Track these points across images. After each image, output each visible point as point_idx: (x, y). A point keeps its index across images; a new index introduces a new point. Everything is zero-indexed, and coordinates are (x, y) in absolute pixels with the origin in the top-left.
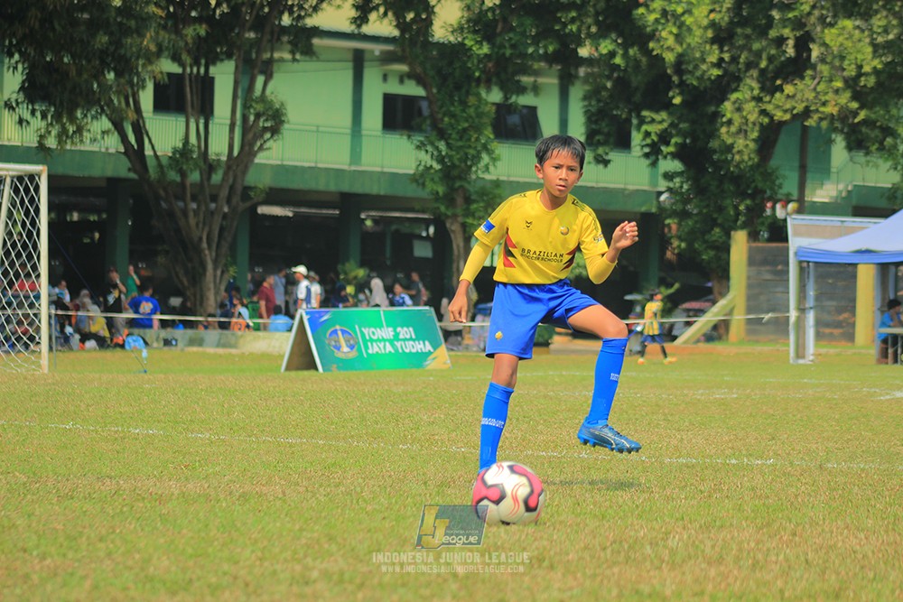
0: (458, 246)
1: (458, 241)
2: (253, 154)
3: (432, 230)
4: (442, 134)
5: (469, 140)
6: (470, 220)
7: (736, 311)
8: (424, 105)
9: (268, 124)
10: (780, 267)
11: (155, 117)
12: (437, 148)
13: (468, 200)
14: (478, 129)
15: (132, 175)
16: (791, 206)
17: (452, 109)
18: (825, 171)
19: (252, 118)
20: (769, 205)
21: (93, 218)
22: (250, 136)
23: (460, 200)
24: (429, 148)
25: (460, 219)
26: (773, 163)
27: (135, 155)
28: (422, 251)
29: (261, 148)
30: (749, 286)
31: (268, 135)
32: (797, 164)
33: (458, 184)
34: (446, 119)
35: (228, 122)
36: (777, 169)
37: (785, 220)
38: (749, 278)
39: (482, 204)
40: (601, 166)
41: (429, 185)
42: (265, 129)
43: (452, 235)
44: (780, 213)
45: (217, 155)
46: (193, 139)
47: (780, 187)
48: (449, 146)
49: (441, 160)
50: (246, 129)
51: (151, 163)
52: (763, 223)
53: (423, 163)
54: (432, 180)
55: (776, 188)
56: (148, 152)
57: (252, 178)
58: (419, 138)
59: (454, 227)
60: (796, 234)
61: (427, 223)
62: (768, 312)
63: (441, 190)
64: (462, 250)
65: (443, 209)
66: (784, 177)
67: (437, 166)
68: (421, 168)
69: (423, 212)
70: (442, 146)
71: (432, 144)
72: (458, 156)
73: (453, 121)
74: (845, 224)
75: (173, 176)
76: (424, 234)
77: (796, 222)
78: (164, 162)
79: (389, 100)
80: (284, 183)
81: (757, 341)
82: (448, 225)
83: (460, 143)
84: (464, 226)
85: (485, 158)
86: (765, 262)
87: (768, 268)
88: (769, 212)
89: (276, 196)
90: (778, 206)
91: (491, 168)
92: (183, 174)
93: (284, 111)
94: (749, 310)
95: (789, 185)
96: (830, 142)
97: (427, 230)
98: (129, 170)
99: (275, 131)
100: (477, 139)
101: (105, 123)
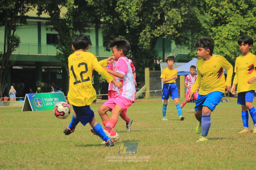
2: (11, 52)
3: (61, 71)
4: (64, 44)
7: (147, 90)
8: (58, 36)
9: (15, 43)
10: (159, 77)
12: (62, 48)
16: (161, 60)
17: (66, 37)
18: (170, 51)
19: (10, 42)
20: (155, 60)
22: (10, 47)
24: (60, 48)
26: (156, 49)
28: (59, 77)
29: (13, 50)
30: (150, 83)
31: (15, 46)
32: (162, 49)
34: (64, 40)
35: (4, 43)
36: (157, 50)
37: (160, 64)
38: (150, 81)
40: (108, 52)
41: (61, 58)
44: (158, 63)
45: (1, 52)
47: (158, 55)
48: (65, 47)
49: (63, 51)
52: (153, 65)
54: (62, 57)
55: (157, 55)
57: (11, 59)
58: (57, 46)
60: (163, 68)
61: (60, 69)
62: (156, 90)
65: (65, 65)
66: (159, 52)
67: (62, 53)
68: (58, 54)
69: (59, 66)
70: (64, 47)
71: (61, 47)
72: (68, 50)
73: (66, 41)
74: (176, 65)
76: (59, 72)
77: (162, 65)
79: (48, 36)
80: (20, 59)
81: (153, 98)
82: (66, 69)
83: (69, 47)
86: (154, 76)
87: (155, 78)
88: (155, 62)
89: (18, 63)
90: (157, 60)
93: (20, 40)
94: (150, 90)
95: (160, 55)
96: (171, 42)
99: (17, 45)
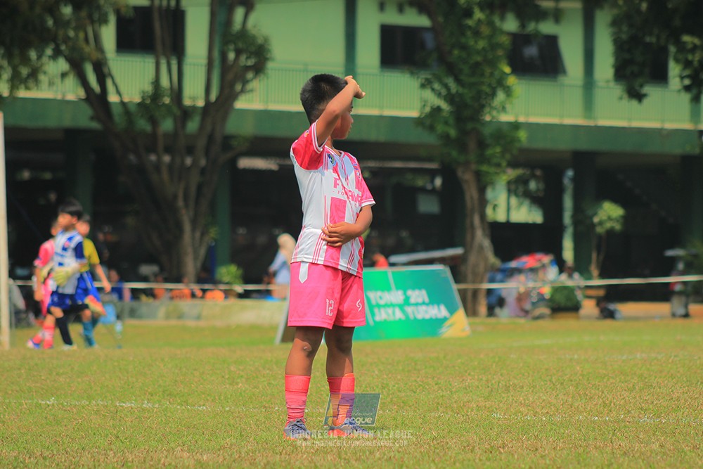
0: (472, 198)
1: (471, 193)
2: (234, 96)
3: (438, 182)
4: (452, 70)
5: (482, 75)
6: (484, 168)
8: (429, 37)
9: (250, 62)
11: (119, 58)
12: (446, 86)
13: (482, 145)
14: (493, 63)
15: (95, 125)
17: (464, 40)
19: (231, 56)
21: (48, 176)
22: (230, 76)
23: (472, 145)
24: (437, 86)
25: (474, 167)
27: (97, 101)
28: (428, 206)
29: (243, 91)
31: (250, 75)
33: (470, 126)
34: (456, 52)
35: (204, 61)
39: (498, 149)
40: (634, 103)
41: (440, 128)
42: (247, 68)
43: (465, 186)
45: (194, 99)
46: (165, 82)
48: (457, 80)
49: (450, 98)
50: (225, 67)
51: (117, 111)
53: (429, 105)
54: (446, 123)
56: (113, 98)
57: (232, 126)
58: (425, 75)
59: (466, 176)
61: (432, 174)
63: (453, 133)
64: (476, 202)
65: (454, 153)
67: (445, 106)
68: (428, 109)
69: (430, 159)
70: (451, 82)
71: (441, 81)
72: (471, 94)
73: (464, 54)
75: (143, 124)
76: (429, 187)
78: (133, 109)
79: (388, 33)
80: (268, 131)
82: (459, 174)
83: (473, 80)
84: (478, 175)
85: (501, 96)
89: (261, 146)
91: (508, 106)
92: (154, 122)
93: (270, 48)
97: (432, 181)
98: (92, 118)
99: (259, 69)
100: (492, 74)
101: (62, 65)
